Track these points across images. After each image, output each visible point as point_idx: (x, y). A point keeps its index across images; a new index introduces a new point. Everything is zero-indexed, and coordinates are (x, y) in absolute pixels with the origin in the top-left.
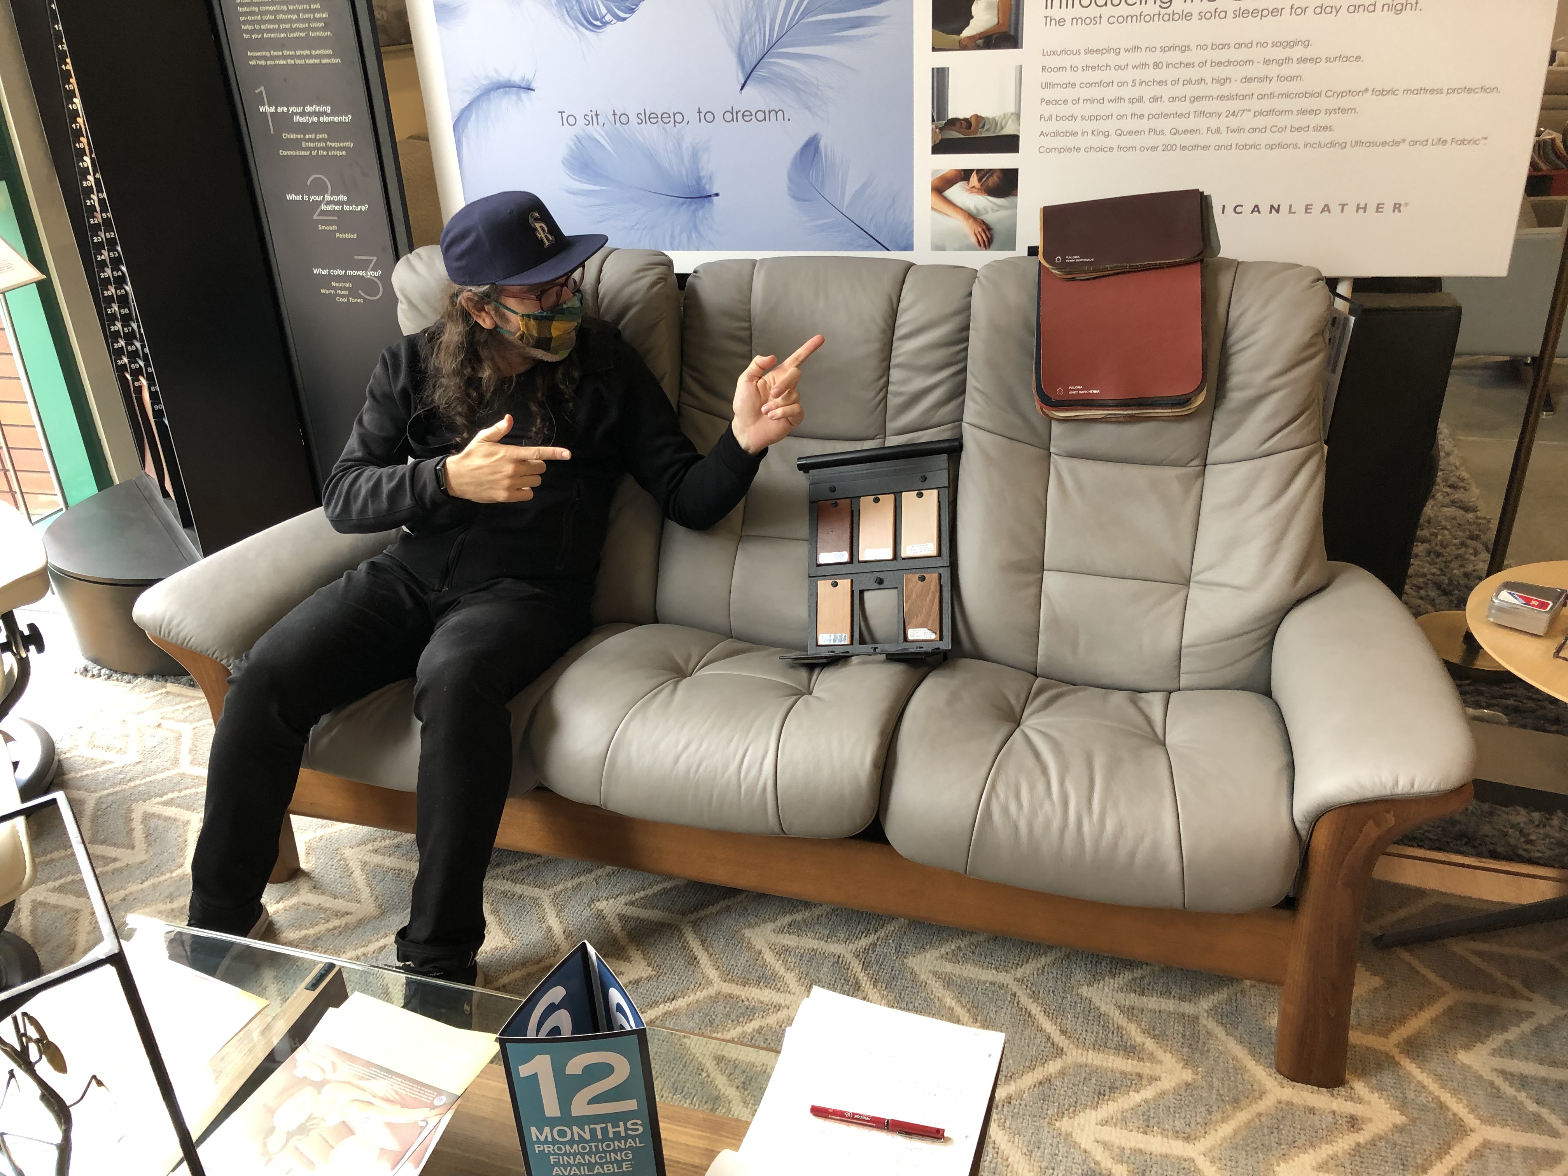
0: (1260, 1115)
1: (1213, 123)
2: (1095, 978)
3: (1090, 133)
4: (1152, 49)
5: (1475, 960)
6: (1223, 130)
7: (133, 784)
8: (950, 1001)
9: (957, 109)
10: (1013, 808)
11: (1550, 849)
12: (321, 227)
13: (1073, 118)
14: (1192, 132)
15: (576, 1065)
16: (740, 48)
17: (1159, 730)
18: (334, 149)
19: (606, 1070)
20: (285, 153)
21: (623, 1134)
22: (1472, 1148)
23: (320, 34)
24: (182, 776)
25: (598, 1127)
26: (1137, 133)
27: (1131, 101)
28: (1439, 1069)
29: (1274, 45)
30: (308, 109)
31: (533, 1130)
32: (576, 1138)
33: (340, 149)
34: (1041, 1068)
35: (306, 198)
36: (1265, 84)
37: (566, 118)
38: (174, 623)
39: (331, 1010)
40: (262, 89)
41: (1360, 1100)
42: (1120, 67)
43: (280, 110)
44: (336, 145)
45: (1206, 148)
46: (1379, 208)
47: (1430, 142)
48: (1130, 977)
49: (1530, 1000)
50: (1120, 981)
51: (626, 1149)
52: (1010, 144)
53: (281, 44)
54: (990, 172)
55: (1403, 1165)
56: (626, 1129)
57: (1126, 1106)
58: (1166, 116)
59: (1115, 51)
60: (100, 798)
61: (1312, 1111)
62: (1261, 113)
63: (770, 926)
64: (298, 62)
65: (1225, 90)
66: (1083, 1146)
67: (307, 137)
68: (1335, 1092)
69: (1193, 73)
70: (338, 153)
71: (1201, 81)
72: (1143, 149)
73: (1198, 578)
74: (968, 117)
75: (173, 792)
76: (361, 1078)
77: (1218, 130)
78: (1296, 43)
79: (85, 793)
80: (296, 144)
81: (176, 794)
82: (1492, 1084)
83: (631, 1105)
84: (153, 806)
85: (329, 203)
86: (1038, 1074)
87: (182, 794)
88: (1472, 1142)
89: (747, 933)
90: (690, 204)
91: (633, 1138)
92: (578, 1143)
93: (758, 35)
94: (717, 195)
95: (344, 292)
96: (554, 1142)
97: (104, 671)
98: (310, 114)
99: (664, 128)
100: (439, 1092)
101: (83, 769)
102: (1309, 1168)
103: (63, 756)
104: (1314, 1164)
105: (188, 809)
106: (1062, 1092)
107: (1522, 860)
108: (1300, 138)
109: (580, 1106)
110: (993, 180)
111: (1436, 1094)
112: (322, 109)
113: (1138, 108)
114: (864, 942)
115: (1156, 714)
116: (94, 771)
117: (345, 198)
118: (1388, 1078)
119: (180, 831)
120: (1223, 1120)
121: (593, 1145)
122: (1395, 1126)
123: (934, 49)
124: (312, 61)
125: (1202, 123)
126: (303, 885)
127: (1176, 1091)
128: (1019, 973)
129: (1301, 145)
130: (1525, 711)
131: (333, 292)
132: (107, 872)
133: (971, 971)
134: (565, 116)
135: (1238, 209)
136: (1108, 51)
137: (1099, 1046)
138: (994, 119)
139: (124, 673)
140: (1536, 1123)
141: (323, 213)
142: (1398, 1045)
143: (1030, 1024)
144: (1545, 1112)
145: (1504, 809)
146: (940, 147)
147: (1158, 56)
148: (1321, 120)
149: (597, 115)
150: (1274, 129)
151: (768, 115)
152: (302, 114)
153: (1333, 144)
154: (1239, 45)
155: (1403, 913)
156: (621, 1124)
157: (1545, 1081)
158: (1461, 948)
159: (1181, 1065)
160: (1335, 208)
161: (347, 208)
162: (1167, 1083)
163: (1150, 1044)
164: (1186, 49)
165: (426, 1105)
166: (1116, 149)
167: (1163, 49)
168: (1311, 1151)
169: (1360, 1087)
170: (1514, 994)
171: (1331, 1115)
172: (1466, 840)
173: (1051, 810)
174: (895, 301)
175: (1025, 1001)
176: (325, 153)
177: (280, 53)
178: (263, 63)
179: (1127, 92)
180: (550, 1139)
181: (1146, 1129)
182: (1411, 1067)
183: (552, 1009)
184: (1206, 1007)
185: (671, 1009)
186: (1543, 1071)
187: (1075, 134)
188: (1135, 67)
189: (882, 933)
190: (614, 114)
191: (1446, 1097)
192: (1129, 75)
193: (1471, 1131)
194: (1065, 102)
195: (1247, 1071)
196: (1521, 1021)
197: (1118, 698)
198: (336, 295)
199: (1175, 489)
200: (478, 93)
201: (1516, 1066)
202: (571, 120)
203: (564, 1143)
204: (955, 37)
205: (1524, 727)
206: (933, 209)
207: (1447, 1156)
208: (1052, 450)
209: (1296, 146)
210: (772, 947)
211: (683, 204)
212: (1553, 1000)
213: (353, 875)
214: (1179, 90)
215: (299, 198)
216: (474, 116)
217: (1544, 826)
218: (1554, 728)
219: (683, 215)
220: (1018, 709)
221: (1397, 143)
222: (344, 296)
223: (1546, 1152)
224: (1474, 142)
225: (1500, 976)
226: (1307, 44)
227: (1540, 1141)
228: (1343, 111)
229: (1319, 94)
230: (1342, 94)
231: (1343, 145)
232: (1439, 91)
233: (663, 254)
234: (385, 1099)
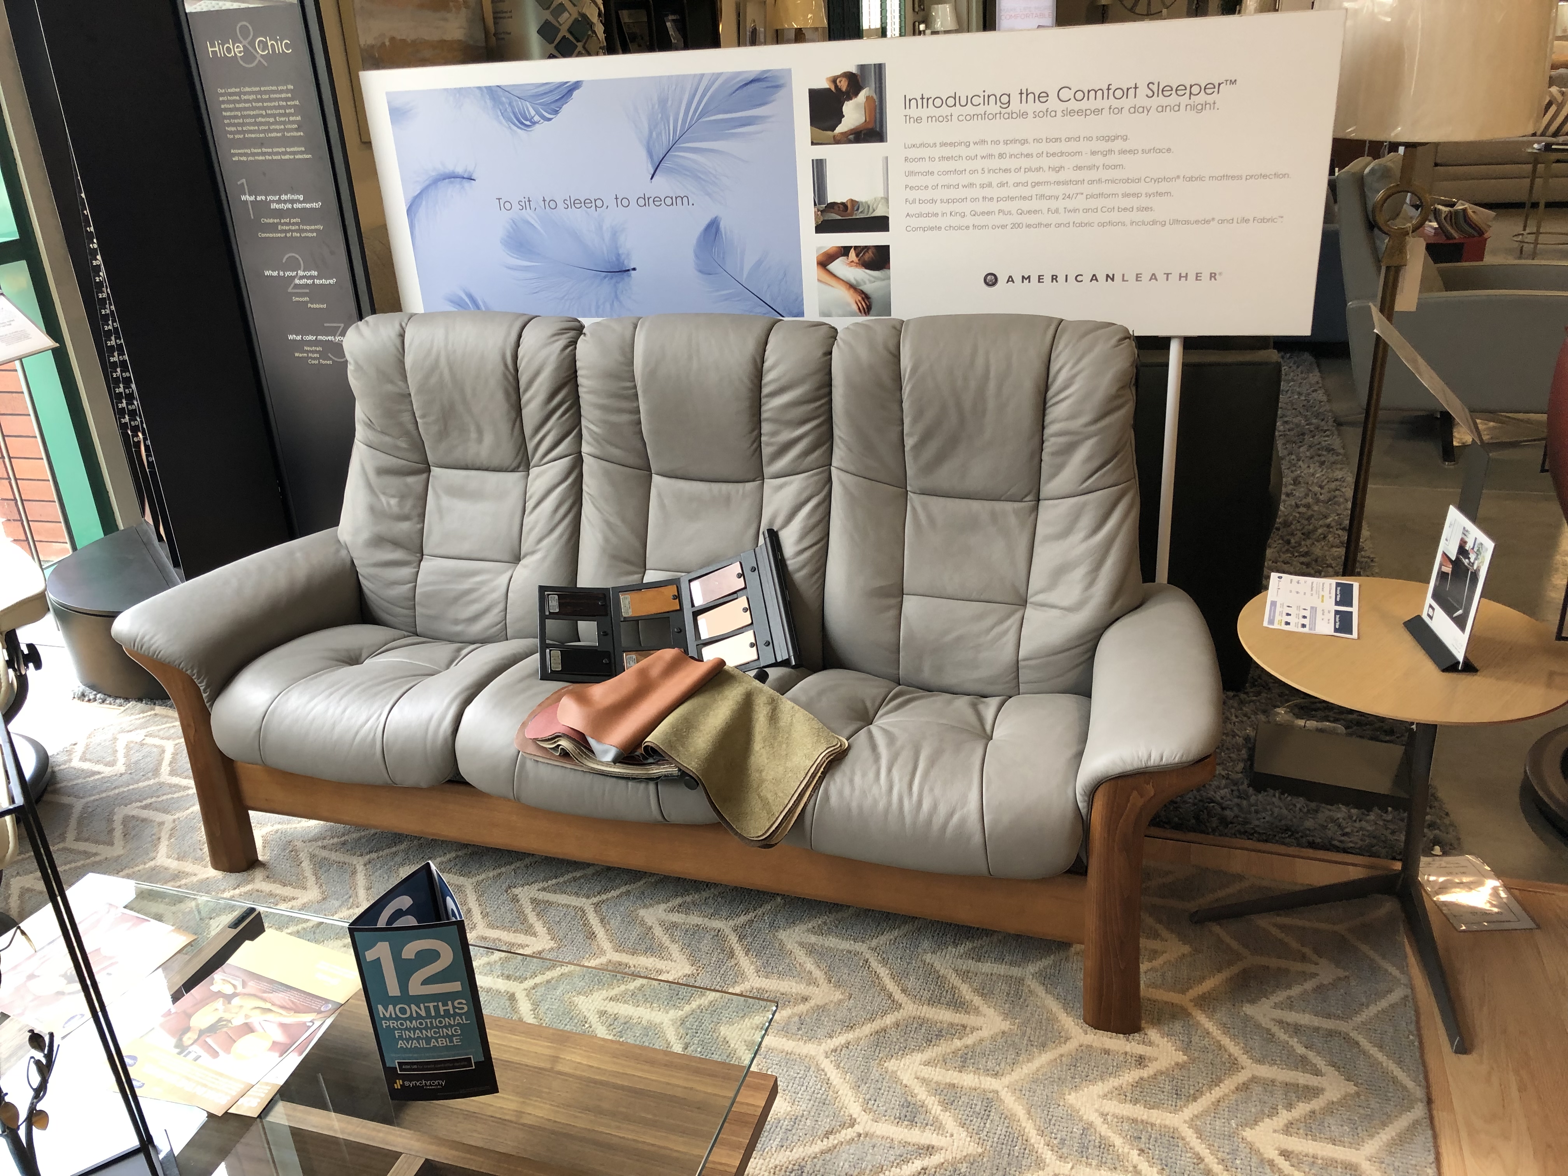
0: (1062, 1056)
1: (1053, 204)
2: (939, 946)
3: (949, 214)
4: (997, 142)
5: (1274, 931)
6: (1061, 210)
7: (117, 791)
8: (810, 965)
9: (834, 195)
10: (847, 791)
11: (1362, 840)
12: (295, 299)
13: (933, 201)
14: (1035, 212)
15: (410, 950)
16: (648, 143)
17: (988, 728)
18: (306, 231)
19: (434, 955)
20: (264, 235)
21: (452, 1012)
22: (1241, 1082)
23: (295, 134)
24: (161, 785)
25: (431, 1005)
26: (988, 213)
27: (982, 186)
28: (1224, 1019)
29: (1098, 139)
30: (284, 197)
31: (380, 1007)
32: (415, 1015)
33: (311, 231)
34: (879, 1021)
35: (281, 273)
36: (1094, 171)
37: (503, 203)
38: (146, 638)
39: (247, 943)
40: (244, 181)
41: (1151, 1044)
42: (971, 158)
43: (259, 198)
44: (308, 228)
45: (1047, 225)
46: (1198, 277)
47: (1235, 221)
48: (970, 947)
49: (1317, 964)
50: (961, 949)
51: (454, 1026)
52: (881, 224)
53: (261, 143)
54: (866, 248)
55: (1177, 1094)
56: (454, 1007)
57: (949, 1051)
58: (1013, 199)
59: (965, 144)
60: (87, 803)
61: (1107, 1052)
62: (1092, 196)
63: (663, 906)
64: (275, 157)
65: (1062, 176)
66: (904, 1082)
67: (282, 221)
68: (1131, 1037)
69: (1034, 163)
70: (310, 235)
71: (1039, 169)
72: (994, 227)
73: (1040, 598)
74: (844, 201)
75: (152, 797)
76: (265, 992)
77: (1057, 211)
78: (1116, 137)
79: (75, 799)
80: (273, 228)
81: (153, 800)
82: (1268, 1031)
83: (456, 986)
84: (133, 810)
85: (302, 278)
86: (877, 1025)
87: (160, 799)
88: (1242, 1077)
89: (642, 912)
90: (612, 278)
91: (460, 1015)
92: (416, 1019)
93: (663, 132)
94: (634, 269)
95: (315, 355)
96: (397, 1018)
97: (99, 696)
98: (285, 202)
99: (587, 212)
100: (327, 1001)
101: (75, 779)
102: (1095, 1097)
103: (57, 769)
104: (1101, 1093)
105: (164, 812)
106: (895, 1040)
107: (1338, 850)
108: (1126, 217)
109: (416, 987)
110: (869, 256)
111: (1219, 1038)
112: (295, 197)
113: (988, 192)
114: (743, 919)
115: (989, 714)
116: (84, 781)
117: (316, 273)
118: (1178, 1026)
119: (155, 830)
120: (1029, 1061)
121: (428, 1021)
122: (1177, 1064)
123: (813, 143)
124: (287, 157)
125: (1044, 205)
126: (259, 874)
127: (993, 1038)
128: (874, 943)
129: (1128, 222)
130: (1366, 724)
131: (305, 355)
132: (88, 864)
133: (832, 942)
134: (502, 202)
135: (1079, 278)
136: (960, 144)
137: (932, 1002)
138: (866, 203)
139: (116, 697)
140: (1302, 1064)
141: (297, 286)
142: (1191, 1001)
143: (877, 984)
144: (1311, 1055)
145: (1329, 807)
146: (822, 227)
147: (1002, 148)
148: (1144, 202)
149: (529, 201)
150: (1104, 209)
151: (675, 200)
152: (279, 201)
153: (1154, 222)
154: (1069, 139)
155: (1221, 894)
156: (450, 1003)
157: (1317, 1029)
158: (1265, 922)
159: (1001, 1018)
160: (1161, 277)
161: (317, 282)
162: (985, 1033)
163: (977, 1001)
164: (1024, 142)
165: (314, 1011)
166: (971, 228)
167: (1006, 143)
168: (1100, 1083)
169: (1153, 1034)
170: (1304, 958)
171: (1123, 1056)
172: (1290, 833)
173: (878, 791)
174: (759, 360)
175: (874, 964)
176: (298, 235)
177: (260, 151)
178: (244, 159)
179: (978, 179)
180: (394, 1016)
181: (961, 1069)
182: (1202, 1018)
183: (399, 914)
184: (1032, 971)
186: (1316, 1022)
187: (936, 215)
188: (982, 157)
189: (760, 912)
190: (544, 201)
191: (1226, 1041)
192: (978, 164)
193: (1242, 1068)
194: (926, 187)
195: (1059, 1021)
196: (1305, 980)
197: (962, 703)
198: (308, 358)
199: (1013, 521)
200: (427, 183)
201: (1292, 1017)
202: (508, 206)
203: (405, 1019)
204: (830, 133)
205: (1361, 737)
206: (819, 280)
207: (1218, 1088)
208: (908, 489)
209: (1124, 224)
210: (662, 923)
211: (605, 277)
212: (1338, 964)
213: (303, 865)
214: (1021, 177)
215: (275, 274)
216: (424, 203)
217: (1360, 821)
218: (1388, 738)
219: (606, 287)
220: (871, 712)
221: (1207, 222)
222: (314, 359)
223: (1307, 1087)
224: (1272, 220)
225: (1295, 945)
226: (1125, 138)
227: (1303, 1078)
228: (1160, 194)
229: (1139, 180)
230: (1157, 180)
231: (1163, 224)
232: (1240, 177)
233: (579, 322)
234: (283, 1007)
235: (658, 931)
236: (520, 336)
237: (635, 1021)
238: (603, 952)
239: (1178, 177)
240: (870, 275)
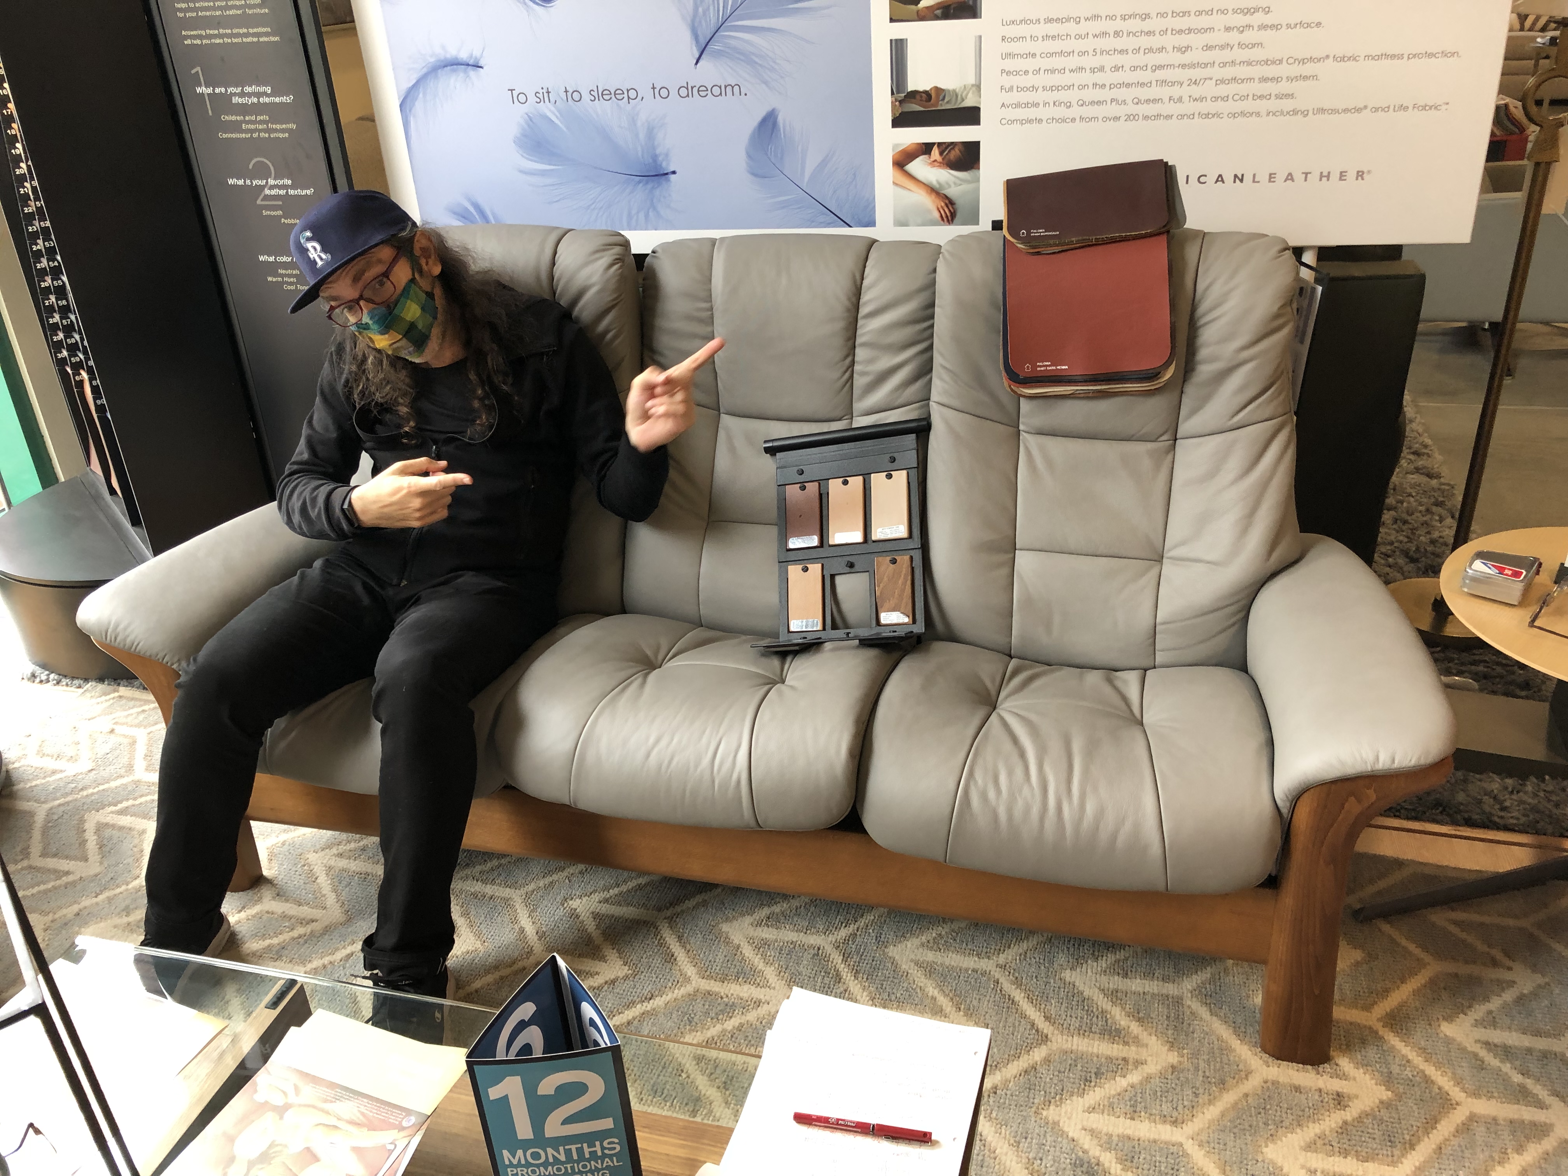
0: (1246, 1095)
1: (1176, 91)
2: (1077, 962)
3: (1052, 104)
4: (1112, 18)
5: (1454, 930)
6: (1186, 99)
7: (85, 793)
8: (932, 990)
9: (916, 82)
10: (992, 795)
11: (1525, 815)
12: (265, 213)
13: (1034, 88)
14: (1155, 101)
15: (548, 1085)
16: (693, 21)
17: (1136, 711)
18: (276, 131)
19: (580, 1089)
20: (225, 136)
21: (599, 1154)
22: (1459, 1121)
23: (258, 11)
24: (137, 783)
25: (573, 1147)
26: (1099, 103)
27: (1093, 70)
28: (1422, 1043)
29: (1235, 11)
30: (248, 89)
31: (505, 1153)
32: (551, 1160)
33: (283, 131)
34: (1026, 1056)
35: (248, 182)
36: (1227, 51)
37: (516, 96)
38: (121, 627)
39: (293, 1030)
40: (198, 69)
41: (1344, 1077)
42: (1080, 36)
43: (217, 91)
44: (278, 127)
45: (1169, 117)
46: (1342, 176)
47: (1392, 108)
48: (1113, 959)
49: (1510, 969)
50: (1103, 963)
51: (603, 1169)
52: (971, 116)
53: (218, 23)
54: (953, 144)
55: (1390, 1141)
56: (603, 1148)
57: (1113, 1092)
58: (1128, 85)
59: (1075, 20)
60: (51, 809)
61: (1298, 1089)
62: (1222, 81)
63: (748, 920)
64: (235, 40)
65: (1187, 58)
66: (1070, 1135)
67: (247, 118)
68: (1321, 1069)
69: (1155, 42)
70: (281, 135)
71: (1161, 49)
72: (1106, 119)
73: (1171, 554)
74: (928, 89)
75: (128, 800)
76: (326, 1101)
77: (1180, 99)
78: (1256, 10)
79: (36, 805)
80: (236, 127)
81: (131, 802)
82: (1475, 1055)
83: (607, 1123)
84: (107, 816)
85: (272, 187)
86: (1023, 1063)
87: (137, 802)
88: (1458, 1116)
89: (725, 927)
90: (647, 183)
91: (610, 1157)
92: (552, 1165)
93: (711, 8)
94: (674, 172)
95: (292, 280)
96: (528, 1165)
97: (52, 676)
98: (249, 95)
99: (618, 105)
100: (408, 1112)
101: (33, 779)
102: (1297, 1148)
103: (11, 767)
104: (1302, 1144)
105: (144, 818)
106: (1048, 1080)
107: (1497, 827)
108: (1262, 106)
109: (554, 1127)
110: (955, 154)
111: (1421, 1067)
112: (262, 89)
113: (1099, 78)
114: (843, 933)
115: (1133, 693)
116: (43, 781)
117: (290, 182)
118: (1371, 1053)
119: (136, 841)
120: (1210, 1102)
121: (569, 1166)
122: (1382, 1102)
123: (892, 20)
124: (249, 40)
125: (1165, 92)
126: (266, 893)
127: (1162, 1075)
128: (1002, 959)
129: (1263, 113)
130: (1495, 677)
131: (280, 279)
132: (60, 886)
133: (954, 959)
134: (515, 93)
135: (1202, 179)
136: (1068, 20)
137: (1084, 1031)
138: (954, 91)
139: (73, 678)
140: (1522, 1095)
141: (267, 198)
142: (1379, 1020)
143: (1014, 1011)
144: (1529, 1083)
145: (1478, 776)
146: (899, 121)
147: (1119, 24)
148: (1284, 87)
149: (548, 92)
150: (1236, 97)
151: (724, 89)
152: (242, 94)
153: (1295, 112)
154: (1200, 13)
155: (1381, 885)
156: (598, 1143)
157: (1529, 1051)
158: (1440, 918)
159: (1166, 1048)
160: (1299, 177)
161: (292, 192)
162: (1152, 1068)
163: (1135, 1028)
164: (1146, 17)
165: (392, 1127)
166: (1078, 120)
167: (1124, 18)
168: (1298, 1130)
169: (1344, 1063)
170: (1495, 963)
171: (1317, 1094)
172: (1441, 809)
173: (1030, 794)
174: (858, 277)
175: (1008, 986)
176: (267, 135)
177: (216, 32)
178: (198, 42)
179: (1089, 62)
180: (523, 1162)
181: (1133, 1114)
182: (1394, 1041)
183: (522, 1025)
184: (1189, 987)
185: (649, 1008)
186: (1526, 1041)
187: (1036, 105)
188: (1095, 36)
189: (862, 923)
190: (566, 91)
191: (1430, 1070)
192: (1089, 44)
193: (1457, 1104)
194: (1026, 72)
195: (1234, 1050)
196: (1503, 990)
197: (1094, 678)
198: (284, 283)
199: (1147, 463)
200: (425, 70)
201: (1498, 1036)
202: (522, 98)
203: (538, 1166)
204: (913, 7)
205: (1494, 693)
206: (894, 183)
207: (1435, 1131)
208: (1021, 427)
209: (1258, 114)
210: (751, 941)
211: (639, 182)
212: (1534, 968)
213: (318, 881)
214: (1140, 59)
215: (241, 182)
216: (421, 95)
217: (1518, 792)
218: (1523, 693)
219: (640, 194)
220: (993, 692)
221: (1358, 110)
222: (291, 284)
223: (1534, 1124)
224: (1436, 108)
225: (1481, 947)
226: (1267, 11)
227: (1528, 1114)
228: (1306, 78)
229: (1281, 61)
230: (1303, 61)
231: (1305, 113)
232: (1401, 56)
233: (620, 235)
234: (352, 1122)
235: (748, 951)
236: (555, 253)
237: (740, 1068)
238: (688, 980)
239: (1328, 57)
240: (955, 177)
